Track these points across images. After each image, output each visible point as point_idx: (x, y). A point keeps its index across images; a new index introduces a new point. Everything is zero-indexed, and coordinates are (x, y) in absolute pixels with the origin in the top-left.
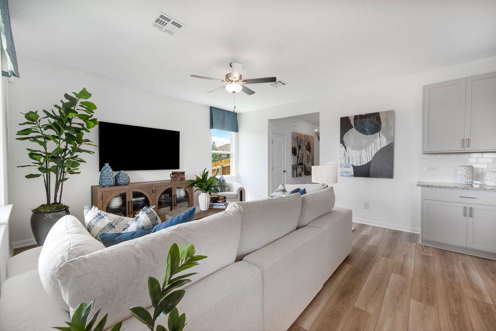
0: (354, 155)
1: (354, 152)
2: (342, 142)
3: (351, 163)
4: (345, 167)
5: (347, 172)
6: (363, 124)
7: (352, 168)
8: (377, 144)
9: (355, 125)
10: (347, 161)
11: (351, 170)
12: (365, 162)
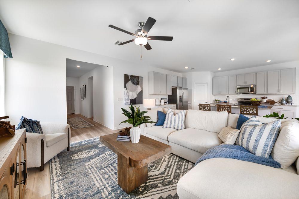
0: (130, 94)
1: (130, 92)
2: (125, 87)
3: (129, 98)
4: (127, 100)
5: (128, 103)
6: (133, 80)
7: (130, 100)
8: (138, 89)
9: (131, 80)
10: (128, 97)
11: (129, 101)
12: (134, 98)
